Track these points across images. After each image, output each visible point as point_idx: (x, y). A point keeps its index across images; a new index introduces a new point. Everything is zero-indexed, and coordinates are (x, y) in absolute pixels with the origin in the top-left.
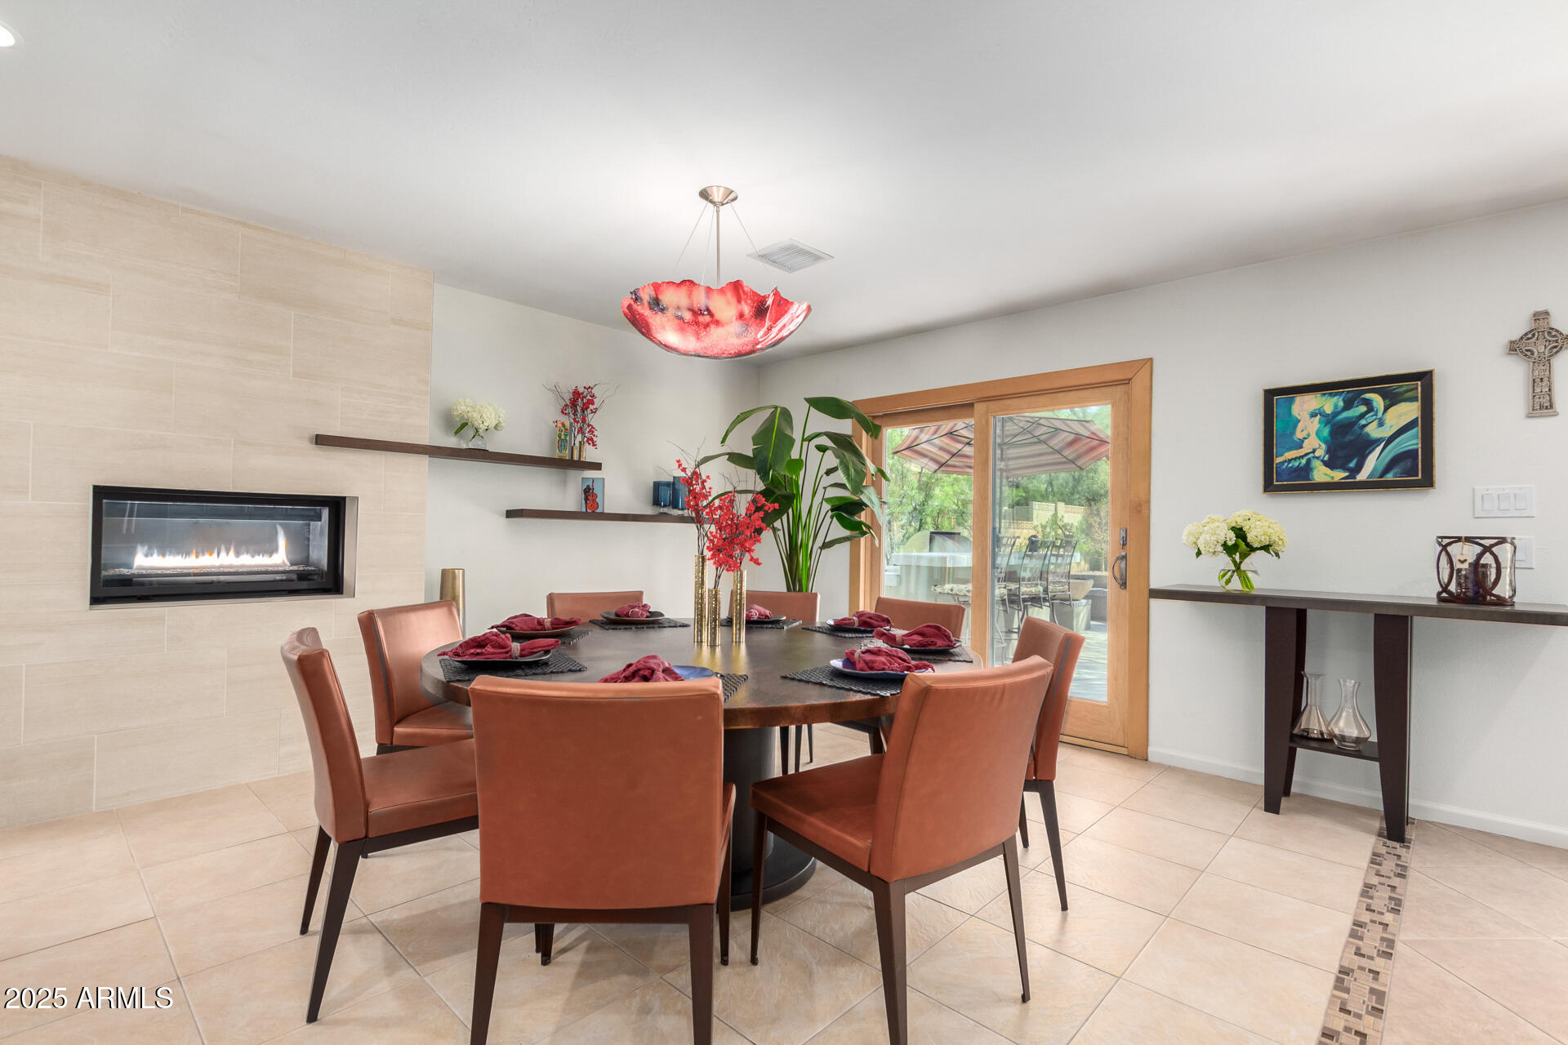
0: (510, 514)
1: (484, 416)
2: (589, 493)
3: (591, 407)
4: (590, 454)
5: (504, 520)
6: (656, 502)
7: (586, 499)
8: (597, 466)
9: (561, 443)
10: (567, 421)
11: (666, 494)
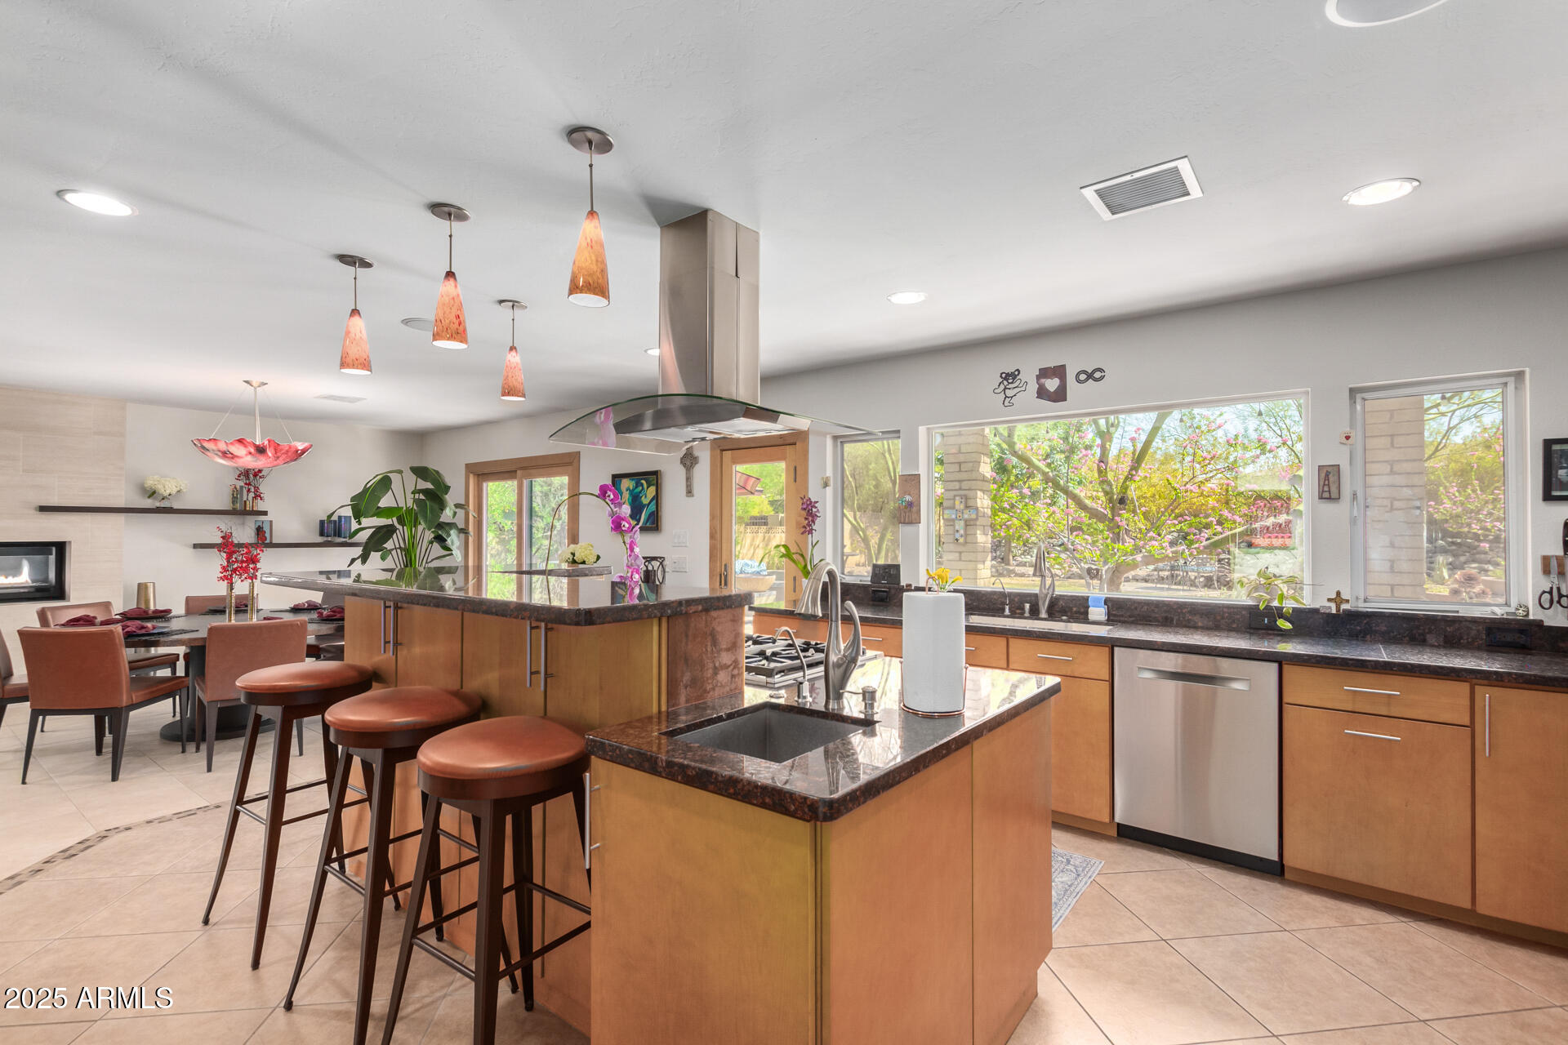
0: (196, 546)
1: (166, 487)
2: (259, 531)
3: (260, 474)
4: (260, 506)
5: (192, 550)
6: (322, 534)
7: (258, 534)
8: (265, 513)
9: (234, 500)
10: (241, 483)
11: (330, 529)
